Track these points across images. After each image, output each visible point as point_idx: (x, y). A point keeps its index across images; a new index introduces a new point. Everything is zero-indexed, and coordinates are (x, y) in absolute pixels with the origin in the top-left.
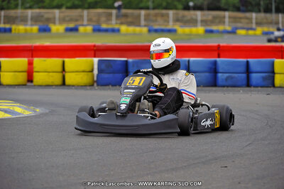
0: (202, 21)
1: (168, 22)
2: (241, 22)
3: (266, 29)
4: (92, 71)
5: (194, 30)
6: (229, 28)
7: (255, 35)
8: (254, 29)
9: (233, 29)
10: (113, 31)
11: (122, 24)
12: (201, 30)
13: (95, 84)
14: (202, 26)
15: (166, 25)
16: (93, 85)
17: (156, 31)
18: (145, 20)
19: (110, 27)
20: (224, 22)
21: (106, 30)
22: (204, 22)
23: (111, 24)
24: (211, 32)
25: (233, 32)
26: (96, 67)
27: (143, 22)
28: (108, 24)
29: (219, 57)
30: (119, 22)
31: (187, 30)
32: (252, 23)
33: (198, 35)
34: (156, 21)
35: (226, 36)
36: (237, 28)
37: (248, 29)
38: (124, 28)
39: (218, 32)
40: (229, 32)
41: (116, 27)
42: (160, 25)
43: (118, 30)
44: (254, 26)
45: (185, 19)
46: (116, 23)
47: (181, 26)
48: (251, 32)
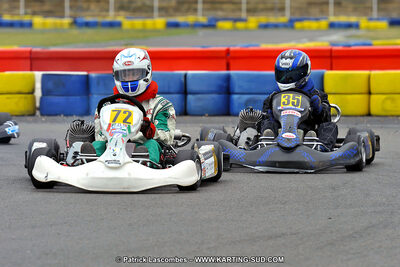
0: (161, 9)
1: (108, 10)
2: (222, 10)
3: (263, 19)
4: (32, 92)
5: (149, 23)
6: (203, 19)
7: (247, 29)
8: (245, 20)
9: (210, 20)
10: (22, 25)
11: (34, 14)
12: (159, 22)
13: (38, 113)
14: (160, 16)
15: (104, 16)
16: (34, 114)
17: (87, 25)
18: (71, 7)
19: (16, 19)
20: (196, 10)
21: (11, 25)
22: (164, 11)
23: (19, 15)
24: (176, 25)
25: (211, 25)
26: (38, 86)
27: (67, 12)
28: (13, 15)
29: (228, 69)
30: (29, 11)
31: (138, 23)
32: (240, 10)
33: (155, 31)
34: (88, 9)
35: (201, 32)
36: (217, 20)
37: (236, 20)
38: (38, 21)
39: (187, 25)
40: (204, 26)
41: (27, 19)
42: (93, 16)
43: (30, 25)
44: (244, 15)
45: (134, 5)
46: (26, 14)
47: (127, 18)
48: (240, 25)
